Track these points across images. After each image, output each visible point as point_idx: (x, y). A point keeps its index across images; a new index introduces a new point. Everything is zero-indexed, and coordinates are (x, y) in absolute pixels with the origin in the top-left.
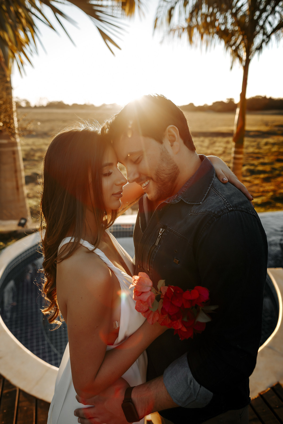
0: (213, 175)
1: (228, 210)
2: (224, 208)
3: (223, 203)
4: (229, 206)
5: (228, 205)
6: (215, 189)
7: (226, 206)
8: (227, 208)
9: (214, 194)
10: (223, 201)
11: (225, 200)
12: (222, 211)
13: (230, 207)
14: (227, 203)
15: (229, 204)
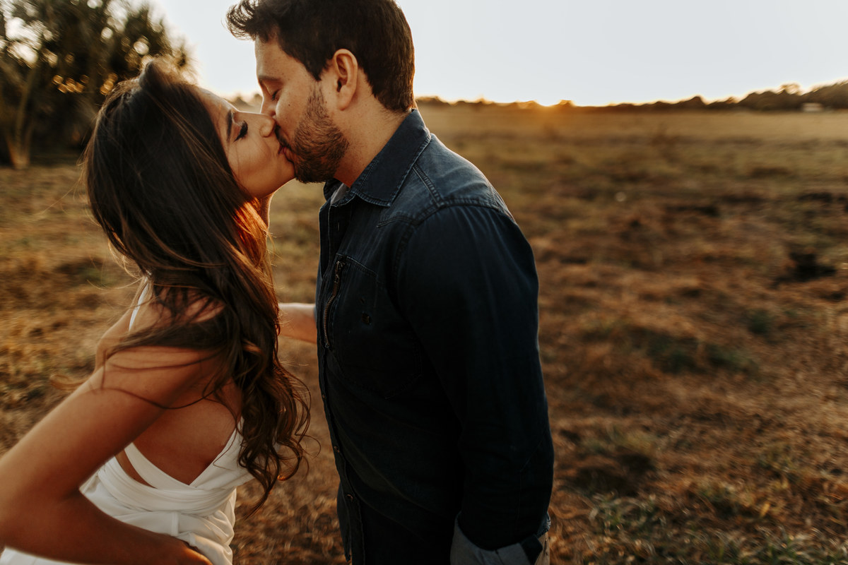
0: (421, 146)
1: (436, 206)
2: (429, 204)
3: (428, 195)
4: (438, 198)
5: (436, 197)
6: (420, 169)
7: (433, 201)
8: (435, 204)
9: (416, 178)
10: (428, 191)
11: (433, 188)
12: (425, 211)
13: (441, 200)
14: (435, 193)
15: (439, 196)
